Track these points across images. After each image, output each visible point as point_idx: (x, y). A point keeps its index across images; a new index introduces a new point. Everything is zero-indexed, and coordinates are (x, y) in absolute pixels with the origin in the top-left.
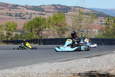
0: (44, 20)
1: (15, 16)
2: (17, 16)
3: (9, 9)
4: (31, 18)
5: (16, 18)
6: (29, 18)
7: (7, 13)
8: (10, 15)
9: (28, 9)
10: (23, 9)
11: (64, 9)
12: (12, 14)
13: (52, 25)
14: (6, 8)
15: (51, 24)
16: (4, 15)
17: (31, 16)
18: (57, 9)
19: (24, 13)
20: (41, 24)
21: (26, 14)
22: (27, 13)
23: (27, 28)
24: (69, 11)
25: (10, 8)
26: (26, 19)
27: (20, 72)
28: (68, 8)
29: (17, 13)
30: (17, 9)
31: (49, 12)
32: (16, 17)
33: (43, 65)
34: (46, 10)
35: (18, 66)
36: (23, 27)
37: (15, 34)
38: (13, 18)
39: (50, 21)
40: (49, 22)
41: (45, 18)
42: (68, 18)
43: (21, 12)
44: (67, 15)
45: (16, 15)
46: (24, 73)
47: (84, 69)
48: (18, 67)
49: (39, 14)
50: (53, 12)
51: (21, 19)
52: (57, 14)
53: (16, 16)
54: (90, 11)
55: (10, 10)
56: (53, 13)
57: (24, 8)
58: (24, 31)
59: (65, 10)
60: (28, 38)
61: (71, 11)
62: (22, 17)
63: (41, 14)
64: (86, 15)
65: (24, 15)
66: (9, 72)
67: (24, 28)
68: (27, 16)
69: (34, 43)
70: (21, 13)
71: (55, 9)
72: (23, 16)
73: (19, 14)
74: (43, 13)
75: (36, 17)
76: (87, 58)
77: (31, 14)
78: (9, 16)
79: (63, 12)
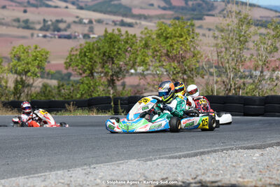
0: (129, 41)
1: (41, 29)
2: (47, 30)
3: (23, 9)
4: (92, 36)
5: (45, 36)
6: (86, 36)
7: (18, 20)
8: (27, 25)
9: (81, 8)
10: (67, 7)
11: (193, 10)
12: (33, 23)
13: (154, 57)
14: (14, 4)
15: (150, 52)
16: (7, 25)
17: (91, 30)
18: (172, 8)
19: (70, 20)
20: (120, 52)
21: (75, 22)
22: (77, 20)
23: (77, 66)
24: (208, 15)
25: (26, 4)
26: (75, 37)
27: (56, 182)
28: (204, 5)
29: (47, 19)
30: (48, 6)
31: (146, 18)
32: (44, 33)
33: (123, 167)
34: (136, 11)
35: (51, 169)
36: (66, 63)
37: (40, 85)
38: (35, 36)
39: (150, 43)
40: (146, 46)
41: (133, 34)
42: (204, 35)
43: (59, 18)
44: (200, 27)
45: (44, 26)
46: (68, 185)
47: (240, 177)
48: (51, 171)
49: (115, 24)
50: (160, 19)
51: (60, 37)
52: (170, 25)
53: (45, 28)
54: (272, 14)
55: (25, 12)
56: (157, 21)
57: (70, 6)
58: (69, 75)
59: (195, 13)
60: (82, 95)
61: (213, 15)
62: (62, 33)
63: (123, 24)
64: (257, 25)
65: (69, 26)
66: (27, 183)
67: (68, 65)
68: (79, 30)
69: (98, 110)
70: (61, 21)
71: (164, 9)
72: (65, 30)
73: (53, 24)
74: (128, 20)
75: (106, 31)
76: (253, 148)
77: (91, 22)
78: (24, 28)
79: (188, 17)
